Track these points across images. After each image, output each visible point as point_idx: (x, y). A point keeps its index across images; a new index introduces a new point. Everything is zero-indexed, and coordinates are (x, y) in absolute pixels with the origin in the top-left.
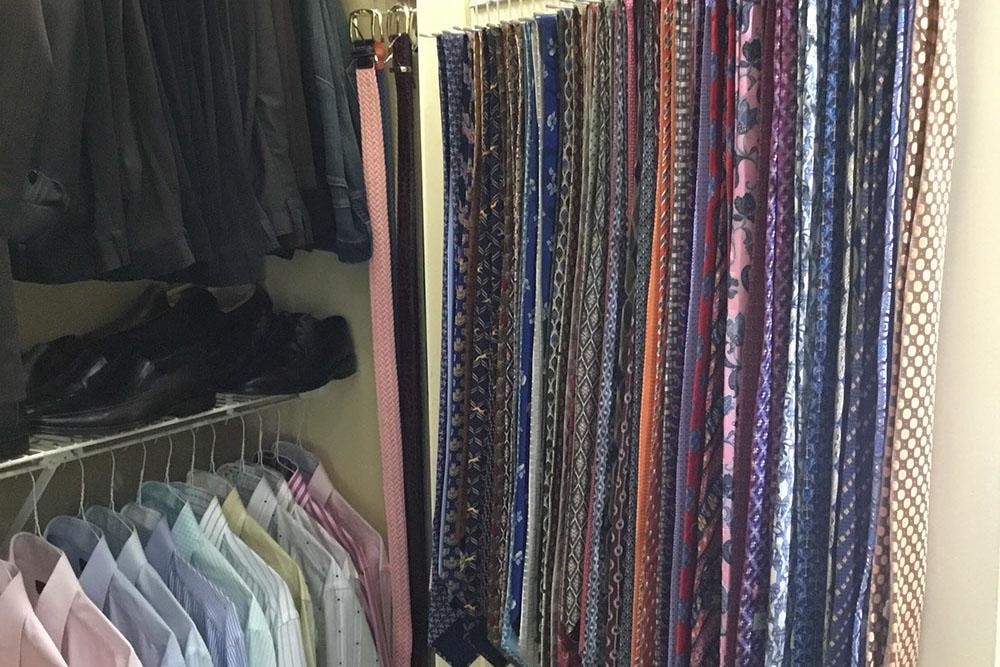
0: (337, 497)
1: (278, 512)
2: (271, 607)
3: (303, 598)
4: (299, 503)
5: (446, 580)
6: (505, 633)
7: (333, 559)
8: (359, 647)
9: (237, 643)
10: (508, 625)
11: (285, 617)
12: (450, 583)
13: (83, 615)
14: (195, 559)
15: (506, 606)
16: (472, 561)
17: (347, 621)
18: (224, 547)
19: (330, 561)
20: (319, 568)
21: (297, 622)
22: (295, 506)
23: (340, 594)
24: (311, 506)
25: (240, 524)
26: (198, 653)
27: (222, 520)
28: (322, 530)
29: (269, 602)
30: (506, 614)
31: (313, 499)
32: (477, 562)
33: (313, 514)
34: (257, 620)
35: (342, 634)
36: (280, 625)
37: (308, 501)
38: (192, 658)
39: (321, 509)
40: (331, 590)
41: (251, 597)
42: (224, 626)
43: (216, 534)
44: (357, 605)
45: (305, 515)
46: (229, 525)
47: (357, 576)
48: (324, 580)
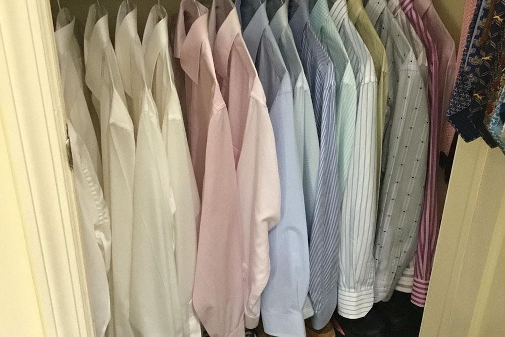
0: (432, 11)
1: (385, 12)
2: (361, 72)
3: (383, 70)
4: (404, 10)
5: (468, 73)
6: (494, 121)
7: (411, 49)
8: (417, 111)
9: (330, 88)
10: (497, 115)
11: (367, 80)
12: (471, 75)
13: (239, 48)
14: (322, 31)
15: (500, 100)
16: (487, 60)
17: (411, 91)
18: (341, 29)
19: (409, 50)
20: (402, 54)
21: (375, 85)
22: (400, 10)
23: (410, 74)
24: (411, 13)
25: (357, 14)
26: (302, 87)
27: (345, 9)
28: (412, 29)
29: (360, 68)
30: (499, 106)
31: (414, 9)
32: (491, 62)
33: (410, 19)
34: (348, 77)
35: (406, 100)
36: (363, 83)
37: (410, 9)
38: (298, 90)
39: (417, 16)
40: (405, 70)
41: (348, 62)
42: (325, 75)
43: (339, 17)
44: (421, 84)
45: (404, 17)
46: (348, 13)
47: (426, 65)
48: (403, 62)
